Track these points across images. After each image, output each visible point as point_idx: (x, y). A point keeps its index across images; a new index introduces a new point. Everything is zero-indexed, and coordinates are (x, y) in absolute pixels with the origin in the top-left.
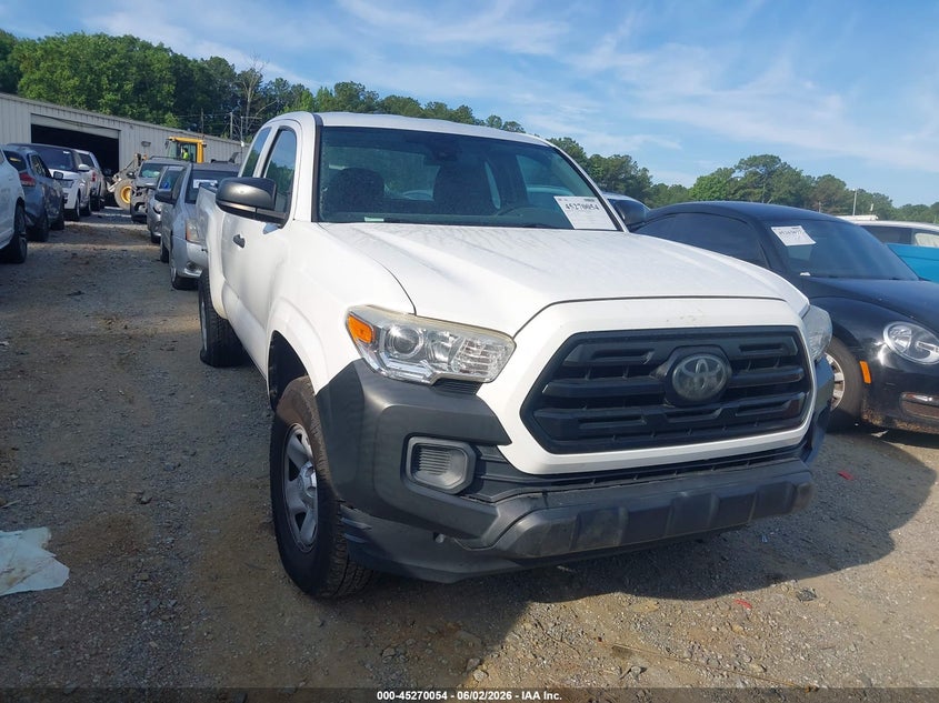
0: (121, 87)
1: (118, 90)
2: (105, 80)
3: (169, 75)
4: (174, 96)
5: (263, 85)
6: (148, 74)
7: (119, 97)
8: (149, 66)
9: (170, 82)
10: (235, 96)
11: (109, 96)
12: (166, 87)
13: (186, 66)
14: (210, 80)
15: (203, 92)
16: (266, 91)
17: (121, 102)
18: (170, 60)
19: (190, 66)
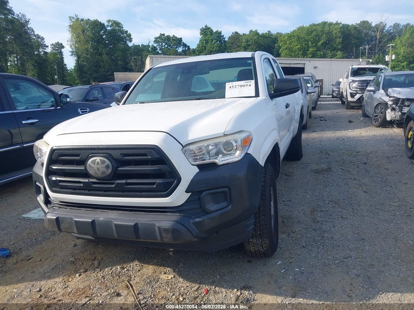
0: (316, 44)
1: (315, 46)
2: (310, 43)
3: (339, 35)
4: (341, 43)
5: (386, 29)
6: (330, 36)
7: (315, 49)
8: (331, 32)
9: (340, 38)
10: (372, 37)
11: (311, 50)
12: (338, 40)
13: (348, 28)
14: (359, 32)
15: (355, 39)
16: (388, 31)
17: (316, 51)
18: (340, 28)
19: (349, 28)
